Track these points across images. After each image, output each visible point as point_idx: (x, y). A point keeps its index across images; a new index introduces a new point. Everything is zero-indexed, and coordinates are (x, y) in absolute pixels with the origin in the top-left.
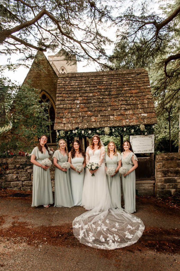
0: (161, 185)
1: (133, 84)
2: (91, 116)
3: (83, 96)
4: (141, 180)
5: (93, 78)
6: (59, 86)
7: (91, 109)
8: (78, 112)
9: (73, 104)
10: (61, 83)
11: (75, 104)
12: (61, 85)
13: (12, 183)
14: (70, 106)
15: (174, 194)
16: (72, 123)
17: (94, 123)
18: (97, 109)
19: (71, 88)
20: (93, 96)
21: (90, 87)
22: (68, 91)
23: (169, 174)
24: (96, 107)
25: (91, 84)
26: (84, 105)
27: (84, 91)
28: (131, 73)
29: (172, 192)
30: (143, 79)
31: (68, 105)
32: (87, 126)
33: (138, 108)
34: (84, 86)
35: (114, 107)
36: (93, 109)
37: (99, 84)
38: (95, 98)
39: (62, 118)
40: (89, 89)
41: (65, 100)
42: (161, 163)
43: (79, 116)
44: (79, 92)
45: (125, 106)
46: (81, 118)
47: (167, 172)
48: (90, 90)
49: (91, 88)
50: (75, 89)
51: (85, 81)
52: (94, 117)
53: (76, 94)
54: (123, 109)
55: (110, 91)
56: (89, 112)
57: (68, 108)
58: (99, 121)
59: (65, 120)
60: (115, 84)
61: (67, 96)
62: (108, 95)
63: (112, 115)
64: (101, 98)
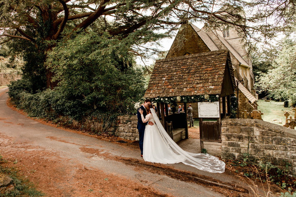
0: (225, 148)
1: (210, 63)
2: (170, 89)
3: (169, 74)
4: (209, 141)
5: (180, 61)
7: (172, 84)
8: (162, 86)
13: (121, 133)
14: (158, 82)
15: (237, 158)
16: (156, 93)
17: (171, 93)
18: (175, 84)
19: (163, 69)
20: (176, 74)
21: (176, 68)
22: (159, 71)
23: (233, 138)
24: (176, 82)
25: (177, 66)
26: (168, 81)
27: (171, 71)
28: (212, 55)
29: (236, 156)
30: (221, 59)
32: (165, 96)
33: (208, 82)
34: (172, 67)
35: (189, 82)
37: (183, 65)
40: (175, 69)
41: (156, 78)
42: (226, 127)
43: (162, 88)
44: (167, 72)
45: (198, 81)
46: (163, 90)
47: (231, 136)
50: (165, 70)
51: (173, 64)
52: (172, 89)
53: (165, 73)
54: (196, 83)
55: (190, 70)
56: (170, 86)
57: (156, 83)
58: (175, 92)
59: (152, 91)
60: (196, 64)
61: (158, 75)
62: (188, 73)
63: (185, 88)
64: (181, 75)
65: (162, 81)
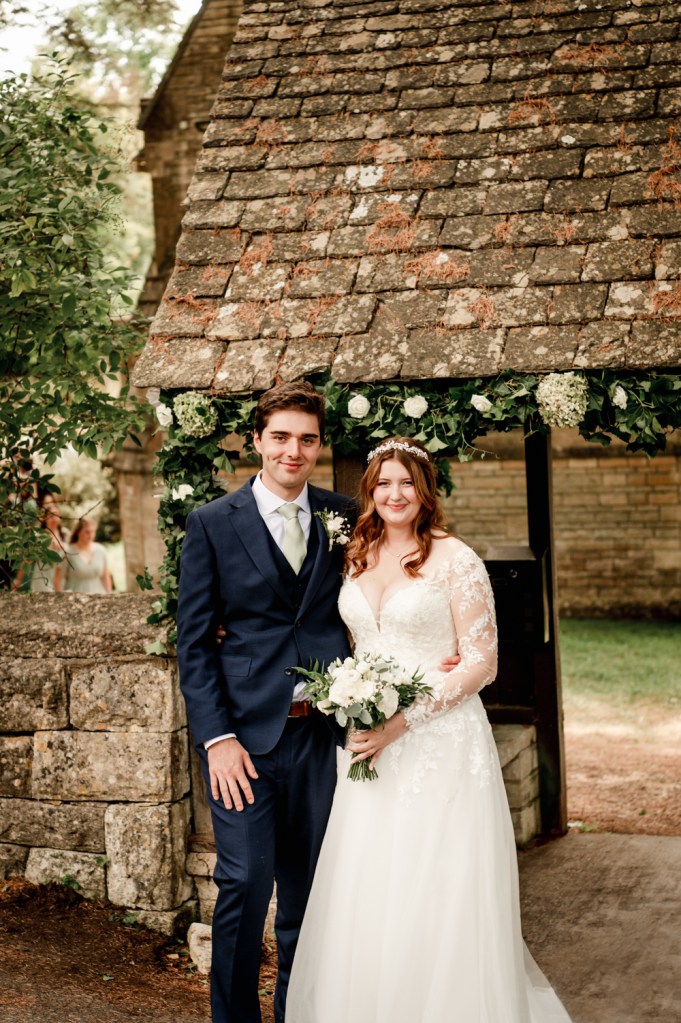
2: (448, 288)
3: (422, 128)
6: (242, 60)
7: (465, 234)
8: (346, 257)
9: (327, 193)
10: (265, 38)
11: (340, 193)
12: (252, 52)
14: (293, 212)
16: (287, 339)
17: (464, 339)
18: (508, 231)
19: (336, 71)
20: (505, 129)
21: (490, 59)
22: (302, 96)
24: (508, 215)
25: (503, 38)
26: (414, 197)
27: (437, 92)
31: (278, 201)
32: (396, 366)
34: (446, 54)
35: (662, 217)
36: (475, 235)
37: (577, 31)
38: (513, 140)
39: (218, 298)
40: (480, 71)
41: (261, 167)
43: (354, 283)
44: (391, 101)
46: (366, 301)
48: (485, 81)
49: (499, 68)
50: (369, 77)
52: (474, 295)
53: (366, 117)
55: (658, 86)
56: (443, 257)
57: (273, 224)
58: (512, 322)
59: (233, 315)
61: (288, 132)
62: (638, 117)
63: (629, 278)
64: (568, 140)
65: (345, 201)
